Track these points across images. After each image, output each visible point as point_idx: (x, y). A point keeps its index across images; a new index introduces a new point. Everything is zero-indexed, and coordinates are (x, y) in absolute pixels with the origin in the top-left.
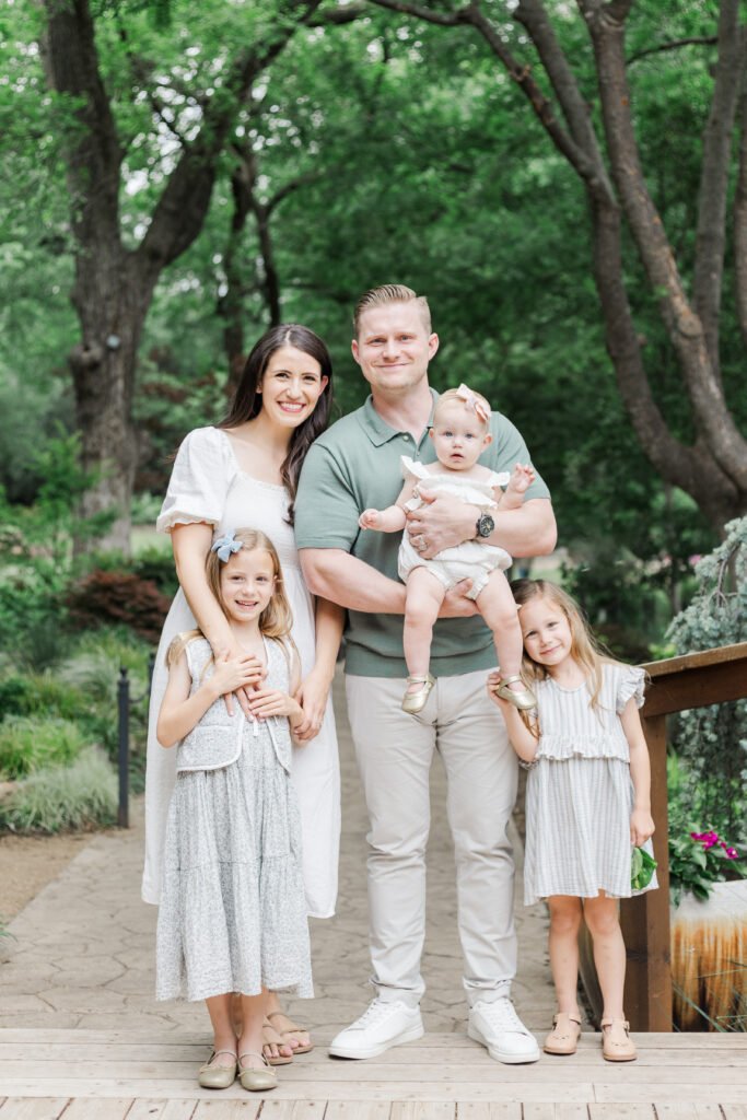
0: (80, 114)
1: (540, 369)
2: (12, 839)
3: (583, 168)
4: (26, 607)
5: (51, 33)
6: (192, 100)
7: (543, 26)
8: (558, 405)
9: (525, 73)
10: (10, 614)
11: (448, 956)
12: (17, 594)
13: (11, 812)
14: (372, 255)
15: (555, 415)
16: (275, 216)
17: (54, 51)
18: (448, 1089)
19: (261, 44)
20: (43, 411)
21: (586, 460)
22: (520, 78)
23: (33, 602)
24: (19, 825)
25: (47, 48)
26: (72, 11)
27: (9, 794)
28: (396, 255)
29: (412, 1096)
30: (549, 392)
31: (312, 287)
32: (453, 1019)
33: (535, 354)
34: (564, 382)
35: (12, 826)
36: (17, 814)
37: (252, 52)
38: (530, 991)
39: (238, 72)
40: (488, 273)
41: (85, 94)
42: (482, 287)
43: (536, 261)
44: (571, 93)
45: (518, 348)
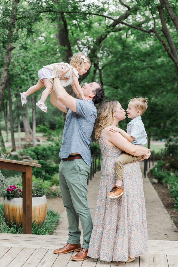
0: (66, 50)
1: (158, 103)
2: (57, 198)
3: (176, 62)
4: (53, 151)
5: (59, 33)
6: (85, 47)
7: (167, 32)
8: (161, 110)
9: (164, 42)
10: (50, 152)
11: (151, 225)
12: (52, 148)
13: (57, 192)
14: (125, 79)
15: (161, 112)
16: (102, 71)
17: (60, 37)
18: (164, 252)
19: (103, 35)
20: (52, 110)
21: (171, 122)
22: (163, 43)
23: (55, 150)
24: (59, 195)
25: (58, 36)
26: (64, 29)
27: (57, 189)
28: (130, 79)
29: (157, 253)
30: (160, 108)
31: (110, 86)
32: (155, 238)
33: (156, 100)
34: (162, 106)
35: (57, 195)
36: (58, 193)
37: (101, 37)
38: (170, 233)
39: (98, 41)
40: (147, 83)
41: (66, 46)
42: (147, 85)
43: (160, 80)
44: (173, 46)
45: (153, 99)
